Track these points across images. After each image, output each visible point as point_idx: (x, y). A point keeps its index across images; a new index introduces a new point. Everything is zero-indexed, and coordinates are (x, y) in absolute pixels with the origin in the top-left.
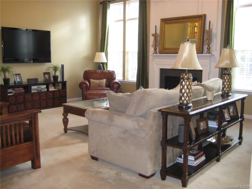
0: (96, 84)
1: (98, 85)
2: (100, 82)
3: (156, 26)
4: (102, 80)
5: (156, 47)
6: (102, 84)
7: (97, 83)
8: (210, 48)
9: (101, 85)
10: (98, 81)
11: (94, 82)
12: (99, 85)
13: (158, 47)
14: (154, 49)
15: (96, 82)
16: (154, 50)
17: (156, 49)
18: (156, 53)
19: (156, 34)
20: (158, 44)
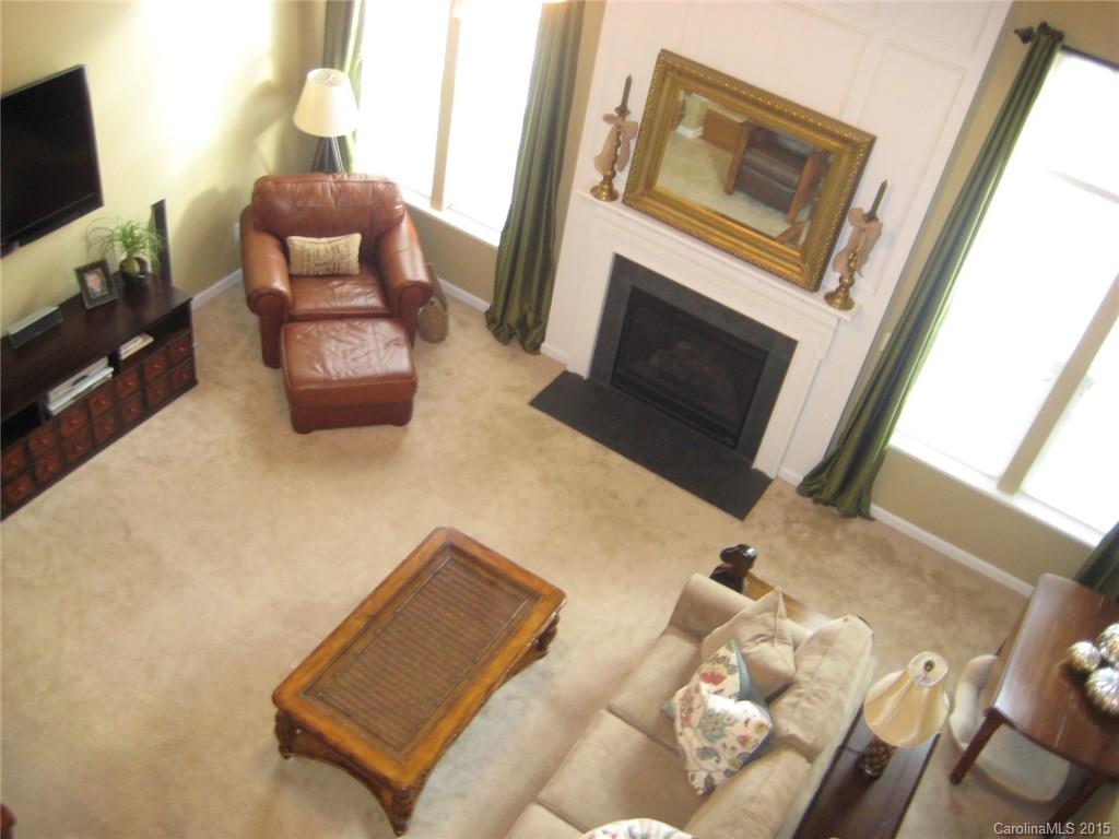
1: (328, 269)
2: (337, 256)
3: (629, 82)
5: (616, 169)
6: (346, 261)
7: (325, 260)
9: (341, 266)
11: (309, 255)
12: (331, 267)
13: (621, 169)
14: (604, 176)
15: (318, 251)
17: (614, 175)
18: (611, 193)
19: (623, 110)
20: (627, 161)
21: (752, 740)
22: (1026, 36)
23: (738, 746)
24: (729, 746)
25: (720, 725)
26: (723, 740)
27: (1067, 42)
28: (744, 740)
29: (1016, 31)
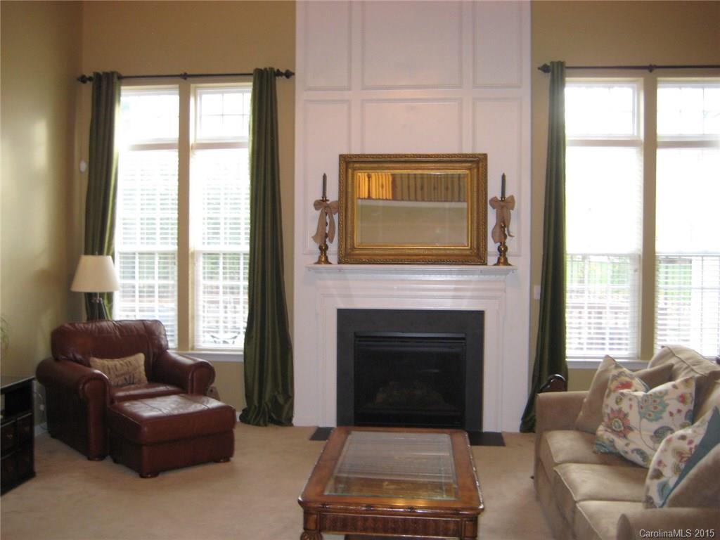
0: (117, 376)
1: (125, 379)
2: (130, 367)
3: (325, 177)
4: (132, 359)
5: (328, 243)
6: (137, 371)
8: (506, 249)
9: (135, 375)
10: (121, 364)
11: (109, 369)
12: (127, 377)
13: (331, 241)
14: (320, 248)
15: (115, 366)
16: (319, 251)
17: (327, 248)
18: (327, 262)
19: (324, 200)
20: (334, 233)
21: (688, 395)
22: (545, 69)
23: (681, 406)
24: (674, 412)
25: (658, 400)
26: (669, 409)
27: (567, 65)
28: (682, 399)
29: (539, 69)
